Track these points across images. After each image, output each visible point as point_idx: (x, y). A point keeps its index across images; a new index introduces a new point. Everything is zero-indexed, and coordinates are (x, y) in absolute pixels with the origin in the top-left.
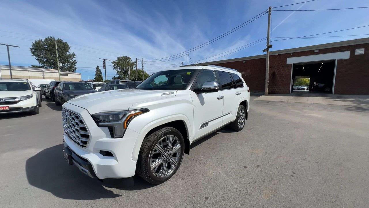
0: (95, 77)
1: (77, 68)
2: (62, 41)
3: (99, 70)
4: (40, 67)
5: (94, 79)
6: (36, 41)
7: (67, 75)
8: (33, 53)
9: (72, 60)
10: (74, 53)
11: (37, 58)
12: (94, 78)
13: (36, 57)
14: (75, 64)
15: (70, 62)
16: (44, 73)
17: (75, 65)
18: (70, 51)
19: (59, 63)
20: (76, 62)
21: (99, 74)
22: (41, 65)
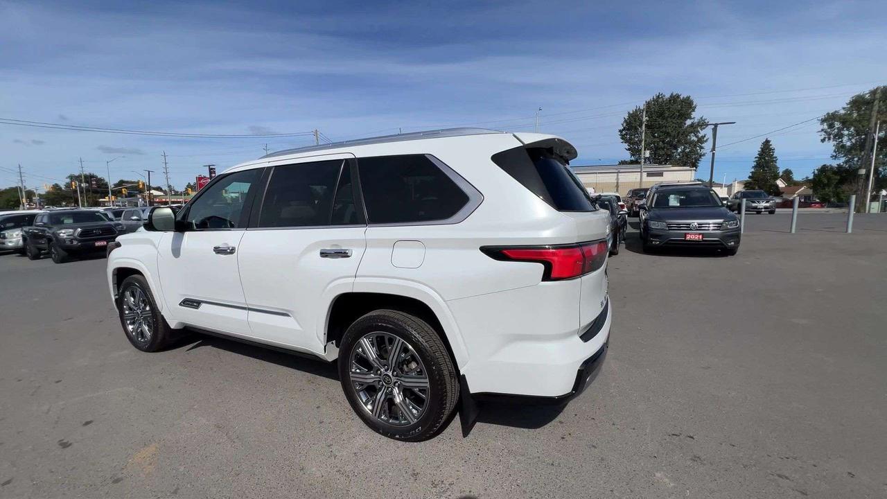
0: (752, 173)
1: (704, 155)
2: (678, 96)
3: (771, 149)
4: (632, 162)
5: (750, 177)
6: (629, 113)
7: (660, 174)
8: (623, 137)
9: (697, 137)
10: (703, 118)
11: (628, 147)
12: (751, 175)
13: (626, 146)
14: (703, 145)
15: (691, 143)
16: (620, 174)
17: (701, 148)
18: (693, 115)
19: (645, 150)
20: (705, 139)
21: (767, 162)
22: (633, 158)
